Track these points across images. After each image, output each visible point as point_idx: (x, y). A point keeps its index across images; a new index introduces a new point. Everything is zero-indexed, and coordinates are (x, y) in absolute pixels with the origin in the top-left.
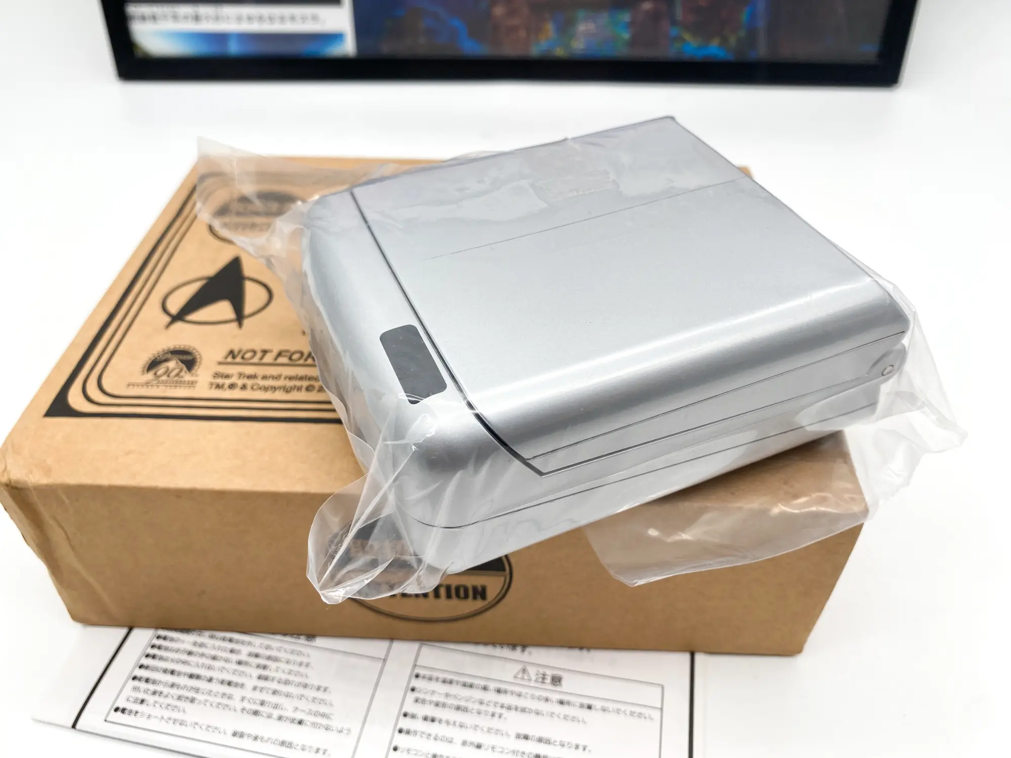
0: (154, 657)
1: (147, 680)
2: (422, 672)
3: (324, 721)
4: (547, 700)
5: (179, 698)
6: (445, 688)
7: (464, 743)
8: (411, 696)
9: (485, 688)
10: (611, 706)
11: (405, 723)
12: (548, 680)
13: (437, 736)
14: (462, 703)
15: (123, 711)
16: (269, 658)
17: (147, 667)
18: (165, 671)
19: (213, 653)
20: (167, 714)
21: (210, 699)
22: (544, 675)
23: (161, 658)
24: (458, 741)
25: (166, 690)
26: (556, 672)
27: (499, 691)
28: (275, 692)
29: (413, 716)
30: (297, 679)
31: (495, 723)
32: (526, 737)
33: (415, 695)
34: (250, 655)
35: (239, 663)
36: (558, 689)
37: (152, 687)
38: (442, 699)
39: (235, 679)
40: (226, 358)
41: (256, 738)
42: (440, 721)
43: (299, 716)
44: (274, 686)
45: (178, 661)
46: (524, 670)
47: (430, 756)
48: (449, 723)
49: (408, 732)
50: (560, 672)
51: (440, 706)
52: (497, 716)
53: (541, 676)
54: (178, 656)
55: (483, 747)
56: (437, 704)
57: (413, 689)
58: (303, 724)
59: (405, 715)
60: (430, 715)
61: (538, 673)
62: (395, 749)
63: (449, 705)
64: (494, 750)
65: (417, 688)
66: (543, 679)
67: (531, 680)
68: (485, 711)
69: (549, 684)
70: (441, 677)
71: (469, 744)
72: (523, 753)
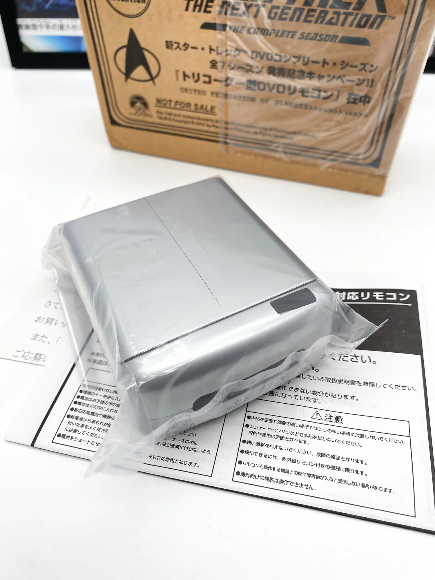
0: (80, 403)
1: (77, 418)
2: (252, 415)
3: (193, 446)
4: (334, 431)
5: (99, 430)
6: (268, 425)
7: (284, 459)
8: (246, 430)
9: (293, 425)
10: (376, 435)
11: (244, 447)
12: (334, 420)
13: (266, 455)
14: (280, 434)
15: (63, 436)
17: (76, 410)
18: (88, 412)
19: (117, 402)
20: (92, 439)
22: (330, 416)
23: (84, 404)
24: (280, 457)
25: (90, 425)
26: (337, 414)
27: (302, 426)
29: (250, 442)
31: (302, 446)
32: (324, 455)
33: (249, 429)
36: (341, 425)
37: (81, 423)
38: (267, 432)
41: (150, 456)
42: (267, 445)
43: (176, 443)
45: (95, 407)
46: (317, 414)
47: (263, 467)
48: (273, 447)
49: (247, 452)
50: (340, 415)
51: (266, 436)
52: (303, 442)
53: (329, 417)
54: (95, 404)
55: (296, 462)
56: (264, 435)
57: (247, 426)
58: (179, 448)
59: (244, 441)
60: (260, 441)
61: (326, 416)
62: (240, 462)
63: (271, 435)
64: (304, 463)
65: (250, 425)
66: (330, 419)
67: (322, 420)
68: (295, 439)
69: (334, 422)
70: (264, 419)
71: (287, 460)
72: (323, 465)
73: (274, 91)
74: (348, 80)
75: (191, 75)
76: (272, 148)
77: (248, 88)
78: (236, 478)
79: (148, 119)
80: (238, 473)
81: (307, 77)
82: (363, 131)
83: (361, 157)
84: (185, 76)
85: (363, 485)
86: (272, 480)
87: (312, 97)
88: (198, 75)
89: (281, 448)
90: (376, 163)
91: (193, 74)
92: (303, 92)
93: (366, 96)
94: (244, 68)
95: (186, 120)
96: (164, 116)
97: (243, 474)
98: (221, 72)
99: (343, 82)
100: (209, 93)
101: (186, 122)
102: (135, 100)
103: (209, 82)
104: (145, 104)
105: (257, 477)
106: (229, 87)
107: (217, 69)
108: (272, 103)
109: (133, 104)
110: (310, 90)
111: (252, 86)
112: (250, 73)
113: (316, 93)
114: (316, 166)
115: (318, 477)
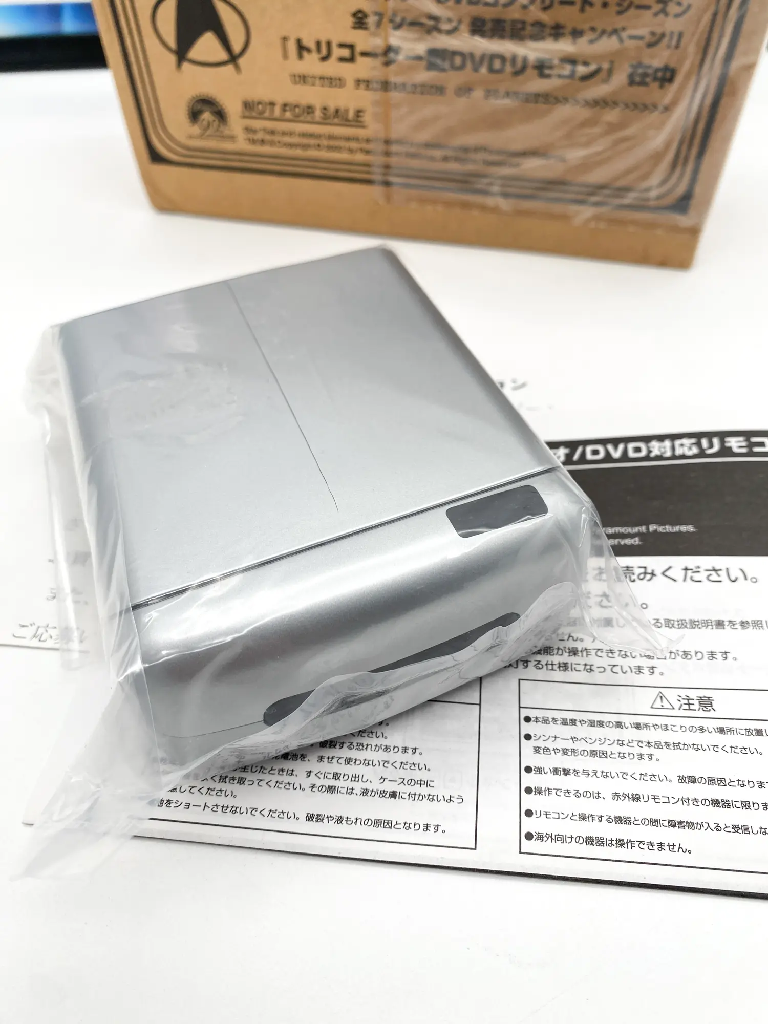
2: (532, 714)
3: (424, 790)
4: (702, 729)
5: (222, 779)
6: (569, 731)
7: (616, 796)
8: (527, 746)
9: (619, 725)
11: (530, 780)
12: (696, 705)
13: (577, 791)
14: (596, 747)
20: (211, 801)
21: (266, 778)
22: (688, 698)
24: (607, 793)
26: (702, 693)
27: (638, 726)
28: (349, 761)
29: (540, 770)
30: (372, 741)
31: (646, 766)
32: (692, 780)
33: (532, 743)
36: (711, 714)
38: (569, 745)
42: (576, 772)
43: (389, 787)
44: (344, 752)
46: (661, 697)
47: (577, 818)
48: (589, 774)
49: (539, 791)
50: (708, 693)
51: (570, 753)
52: (646, 757)
53: (686, 702)
55: (641, 799)
56: (565, 752)
57: (528, 737)
58: (398, 797)
59: (528, 770)
60: (560, 766)
61: (680, 699)
62: (529, 813)
63: (579, 751)
64: (657, 800)
65: (532, 735)
66: (689, 704)
67: (674, 709)
68: (629, 754)
69: (699, 710)
70: (559, 719)
71: (622, 798)
72: (696, 800)
73: (484, 70)
74: (632, 37)
75: (312, 46)
76: (479, 186)
77: (431, 66)
78: (527, 845)
79: (228, 146)
80: (529, 836)
81: (551, 35)
82: (658, 141)
83: (653, 194)
84: (302, 48)
86: (600, 842)
87: (560, 76)
88: (329, 44)
89: (606, 775)
90: (683, 203)
91: (318, 44)
92: (541, 68)
93: (666, 68)
94: (421, 24)
95: (305, 141)
96: (259, 136)
97: (540, 837)
98: (374, 35)
99: (621, 40)
100: (350, 83)
101: (305, 147)
102: (199, 107)
103: (351, 59)
104: (220, 115)
105: (569, 840)
106: (392, 67)
107: (366, 28)
108: (478, 94)
109: (194, 115)
110: (556, 62)
111: (439, 62)
112: (435, 34)
113: (567, 69)
114: (565, 217)
115: (691, 825)
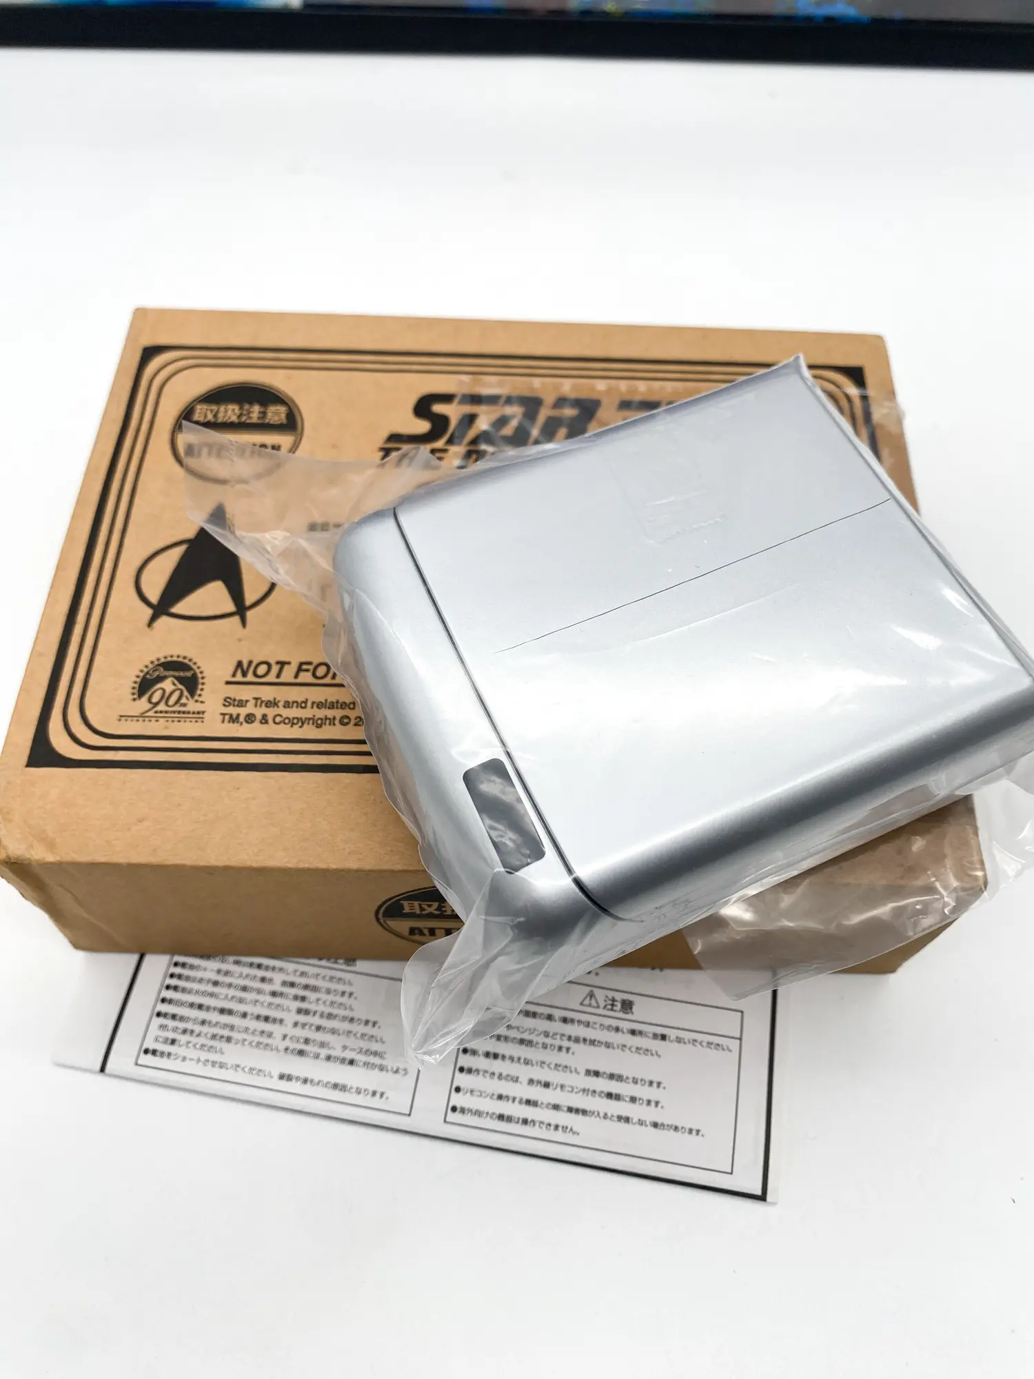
0: (176, 988)
1: (174, 1017)
3: (377, 1061)
4: (617, 1029)
5: (214, 1037)
7: (531, 1082)
9: (550, 1017)
10: (687, 1036)
11: (465, 1061)
12: (618, 1007)
13: (501, 1075)
14: (526, 1036)
15: (154, 1052)
16: (306, 987)
17: (170, 1001)
18: (192, 1005)
19: (243, 982)
20: (204, 1055)
21: (250, 1038)
22: (614, 1000)
23: (184, 990)
24: (524, 1079)
25: (197, 1028)
26: (626, 997)
27: (565, 1020)
28: (318, 1028)
29: (474, 1053)
30: (342, 1012)
31: (563, 1058)
32: (597, 1074)
34: (284, 983)
35: (274, 994)
36: (628, 1016)
37: (182, 1025)
38: (504, 1032)
39: (272, 1013)
40: (234, 675)
41: (305, 1081)
42: (504, 1057)
43: (349, 1055)
44: (316, 1020)
45: (204, 993)
46: (591, 996)
47: (495, 1097)
48: (513, 1061)
49: (470, 1071)
50: (630, 997)
51: (502, 1040)
52: (564, 1050)
53: (610, 1002)
54: (202, 987)
55: (551, 1087)
56: (499, 1038)
58: (354, 1064)
59: (465, 1051)
60: (492, 1050)
61: (607, 999)
62: (458, 1090)
63: (511, 1038)
64: (563, 1089)
66: (613, 1005)
67: (599, 1008)
68: (551, 1045)
69: (619, 1011)
71: (536, 1084)
72: (594, 1092)
78: (452, 1117)
80: (454, 1109)
85: (655, 1125)
86: (509, 1119)
97: (463, 1111)
105: (484, 1115)
115: (584, 1112)
